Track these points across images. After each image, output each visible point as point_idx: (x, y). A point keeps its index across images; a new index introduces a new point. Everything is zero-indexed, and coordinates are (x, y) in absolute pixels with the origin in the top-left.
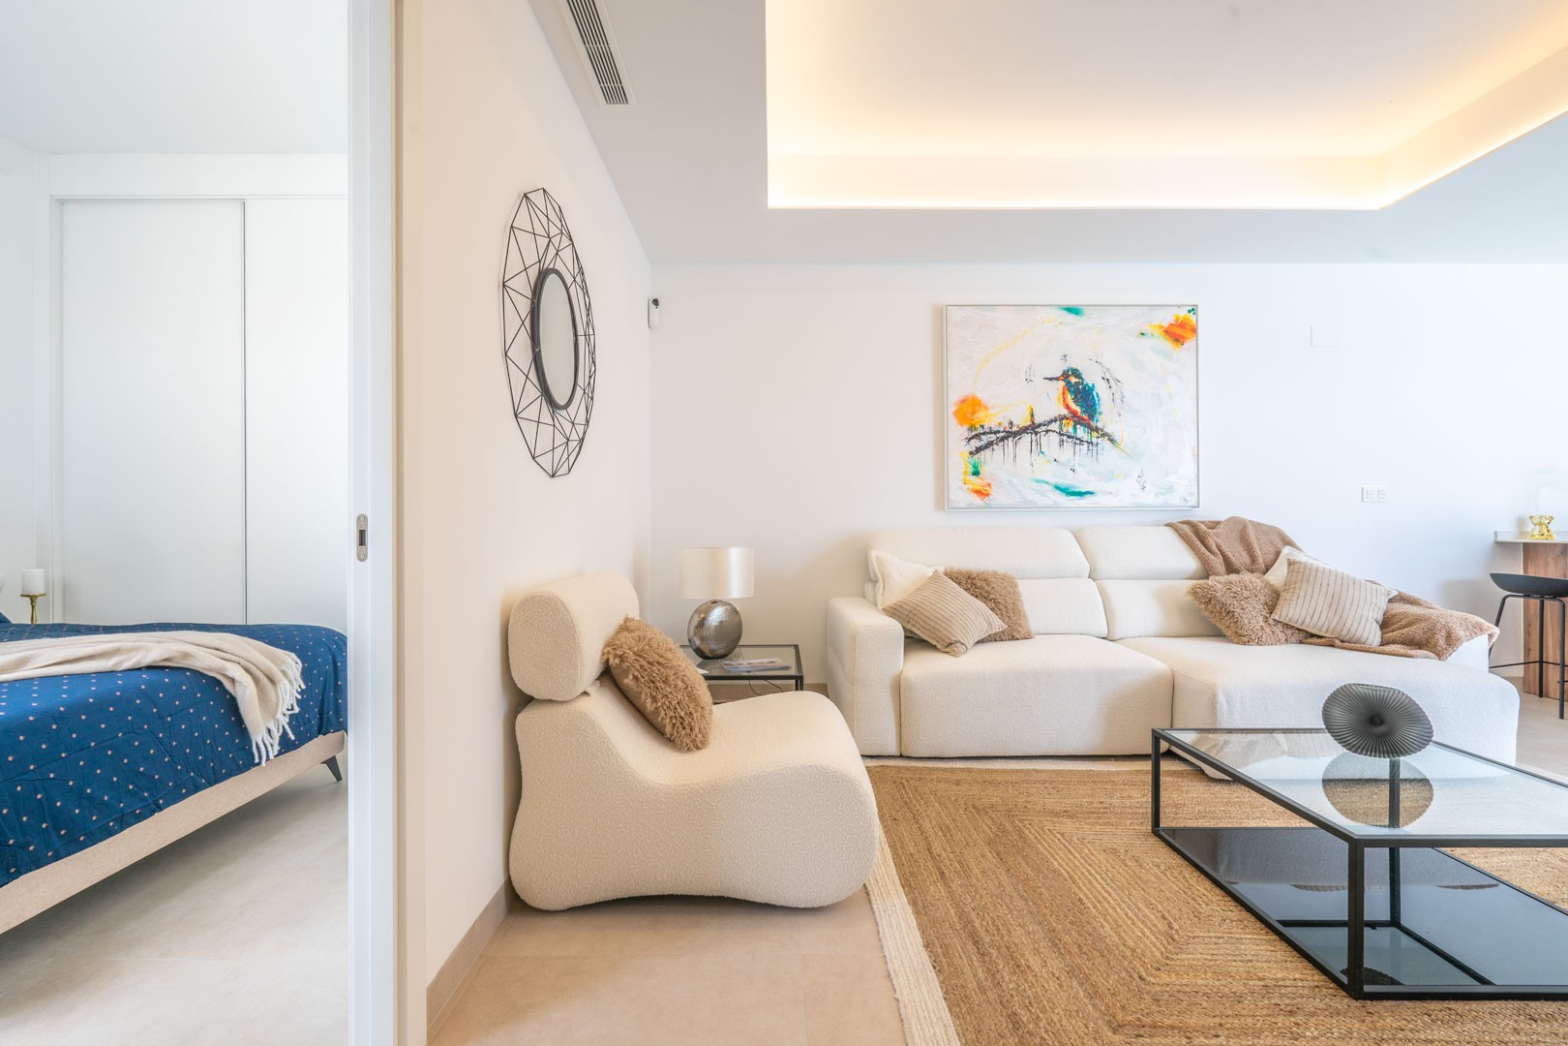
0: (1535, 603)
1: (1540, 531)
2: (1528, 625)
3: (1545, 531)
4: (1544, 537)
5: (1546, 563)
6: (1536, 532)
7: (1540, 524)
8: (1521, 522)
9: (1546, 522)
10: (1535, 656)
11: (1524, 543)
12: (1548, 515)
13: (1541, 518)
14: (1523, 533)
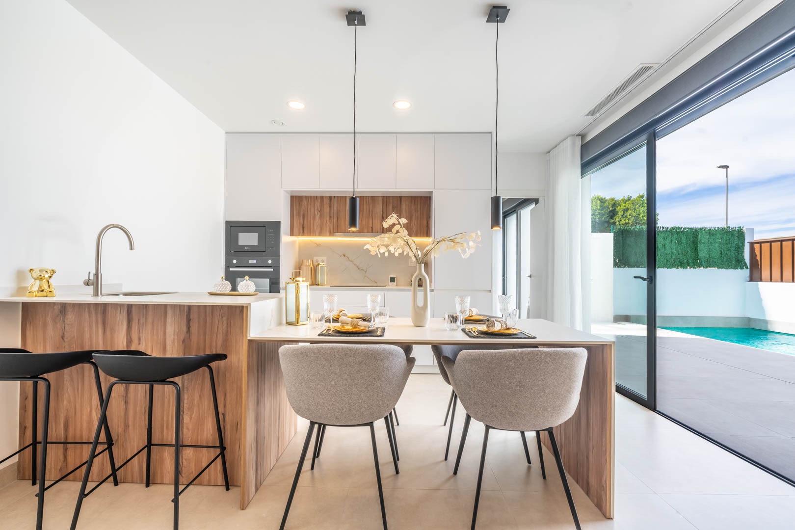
0: (29, 383)
1: (40, 287)
2: (23, 408)
3: (45, 287)
4: (44, 293)
5: (45, 325)
6: (35, 288)
7: (40, 278)
8: (20, 275)
9: (46, 276)
10: (29, 440)
11: (23, 303)
12: (49, 267)
13: (41, 271)
14: (21, 290)
